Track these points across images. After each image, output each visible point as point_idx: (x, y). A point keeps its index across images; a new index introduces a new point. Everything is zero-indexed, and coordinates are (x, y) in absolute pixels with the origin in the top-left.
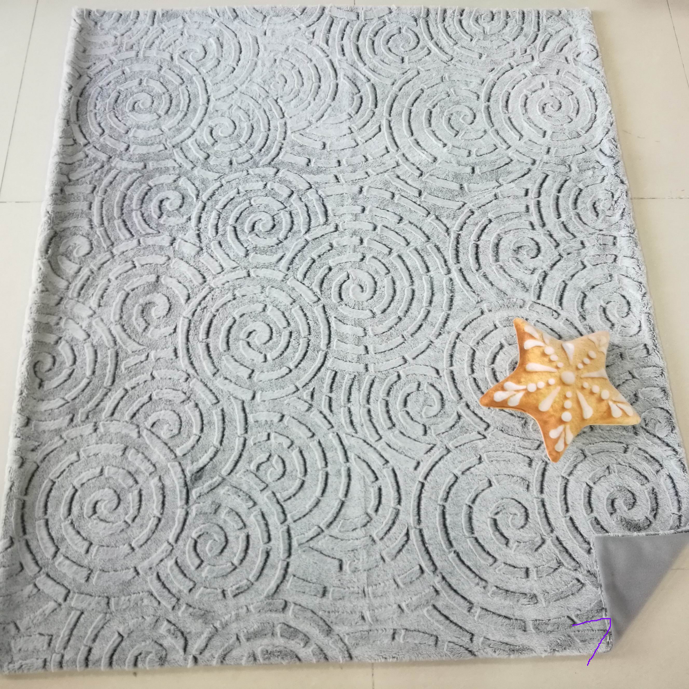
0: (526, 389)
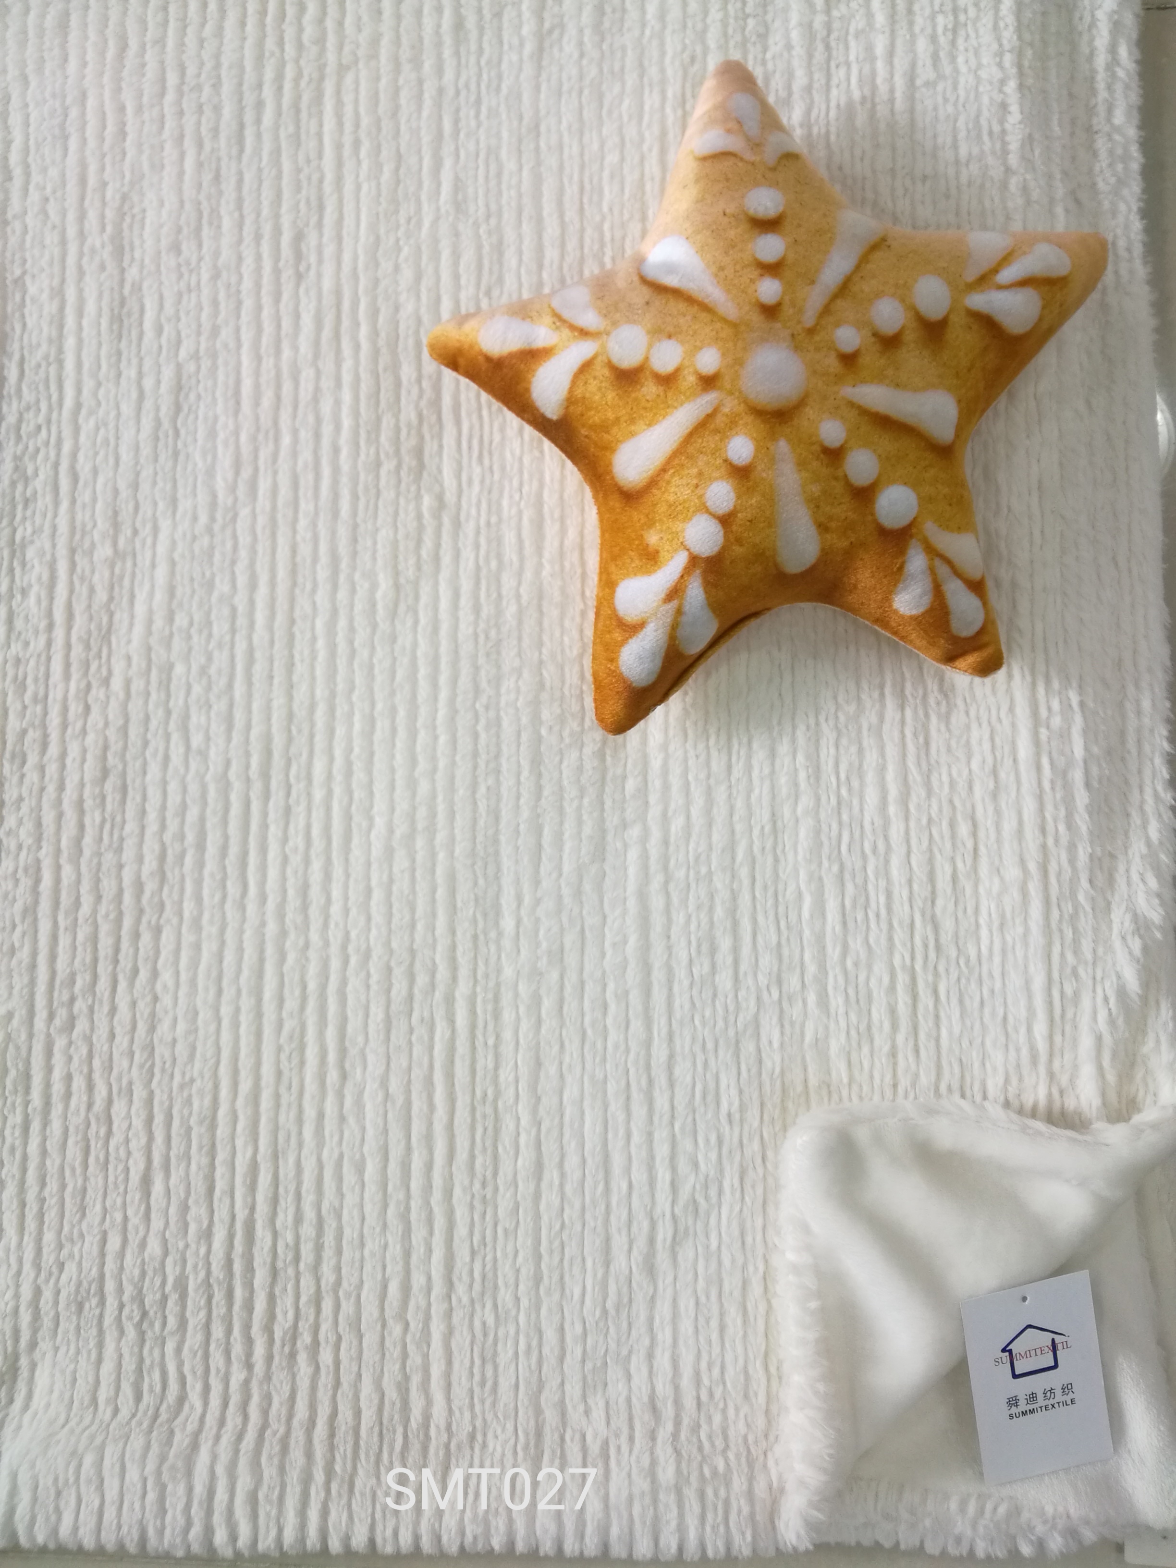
0: (694, 561)
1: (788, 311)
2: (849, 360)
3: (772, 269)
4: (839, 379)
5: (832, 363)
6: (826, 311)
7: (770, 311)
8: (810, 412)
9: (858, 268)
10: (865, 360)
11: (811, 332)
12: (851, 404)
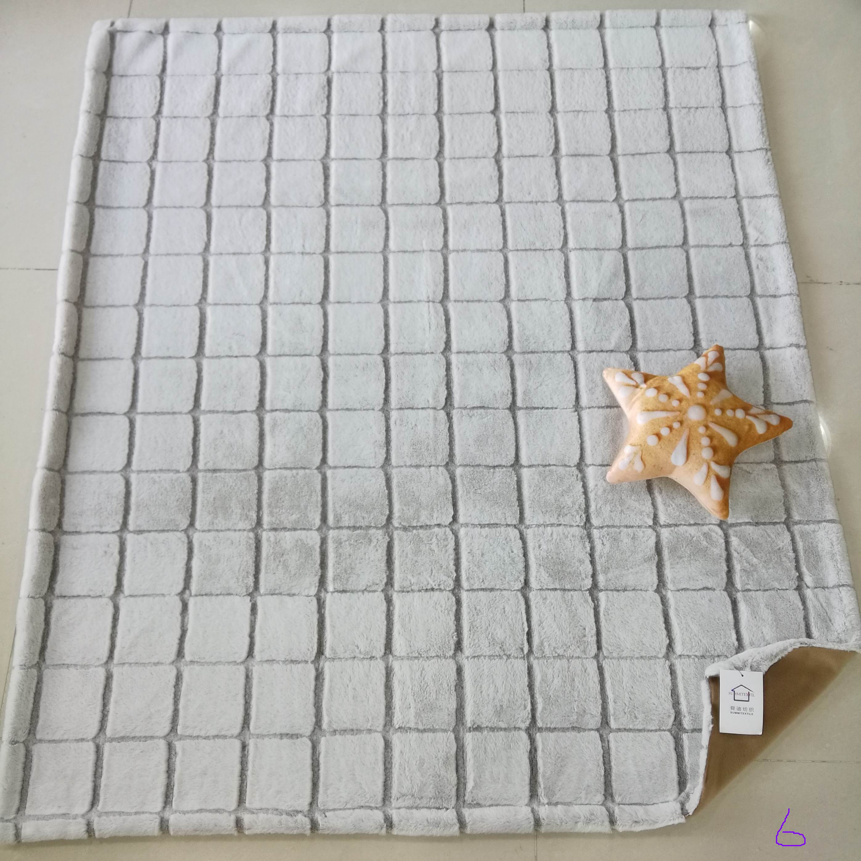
1: (679, 419)
2: (680, 400)
3: (671, 428)
4: (687, 400)
5: (684, 403)
6: (672, 411)
7: (681, 422)
8: (700, 401)
9: (657, 410)
10: (678, 397)
11: (680, 411)
12: (691, 394)
